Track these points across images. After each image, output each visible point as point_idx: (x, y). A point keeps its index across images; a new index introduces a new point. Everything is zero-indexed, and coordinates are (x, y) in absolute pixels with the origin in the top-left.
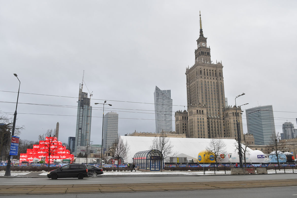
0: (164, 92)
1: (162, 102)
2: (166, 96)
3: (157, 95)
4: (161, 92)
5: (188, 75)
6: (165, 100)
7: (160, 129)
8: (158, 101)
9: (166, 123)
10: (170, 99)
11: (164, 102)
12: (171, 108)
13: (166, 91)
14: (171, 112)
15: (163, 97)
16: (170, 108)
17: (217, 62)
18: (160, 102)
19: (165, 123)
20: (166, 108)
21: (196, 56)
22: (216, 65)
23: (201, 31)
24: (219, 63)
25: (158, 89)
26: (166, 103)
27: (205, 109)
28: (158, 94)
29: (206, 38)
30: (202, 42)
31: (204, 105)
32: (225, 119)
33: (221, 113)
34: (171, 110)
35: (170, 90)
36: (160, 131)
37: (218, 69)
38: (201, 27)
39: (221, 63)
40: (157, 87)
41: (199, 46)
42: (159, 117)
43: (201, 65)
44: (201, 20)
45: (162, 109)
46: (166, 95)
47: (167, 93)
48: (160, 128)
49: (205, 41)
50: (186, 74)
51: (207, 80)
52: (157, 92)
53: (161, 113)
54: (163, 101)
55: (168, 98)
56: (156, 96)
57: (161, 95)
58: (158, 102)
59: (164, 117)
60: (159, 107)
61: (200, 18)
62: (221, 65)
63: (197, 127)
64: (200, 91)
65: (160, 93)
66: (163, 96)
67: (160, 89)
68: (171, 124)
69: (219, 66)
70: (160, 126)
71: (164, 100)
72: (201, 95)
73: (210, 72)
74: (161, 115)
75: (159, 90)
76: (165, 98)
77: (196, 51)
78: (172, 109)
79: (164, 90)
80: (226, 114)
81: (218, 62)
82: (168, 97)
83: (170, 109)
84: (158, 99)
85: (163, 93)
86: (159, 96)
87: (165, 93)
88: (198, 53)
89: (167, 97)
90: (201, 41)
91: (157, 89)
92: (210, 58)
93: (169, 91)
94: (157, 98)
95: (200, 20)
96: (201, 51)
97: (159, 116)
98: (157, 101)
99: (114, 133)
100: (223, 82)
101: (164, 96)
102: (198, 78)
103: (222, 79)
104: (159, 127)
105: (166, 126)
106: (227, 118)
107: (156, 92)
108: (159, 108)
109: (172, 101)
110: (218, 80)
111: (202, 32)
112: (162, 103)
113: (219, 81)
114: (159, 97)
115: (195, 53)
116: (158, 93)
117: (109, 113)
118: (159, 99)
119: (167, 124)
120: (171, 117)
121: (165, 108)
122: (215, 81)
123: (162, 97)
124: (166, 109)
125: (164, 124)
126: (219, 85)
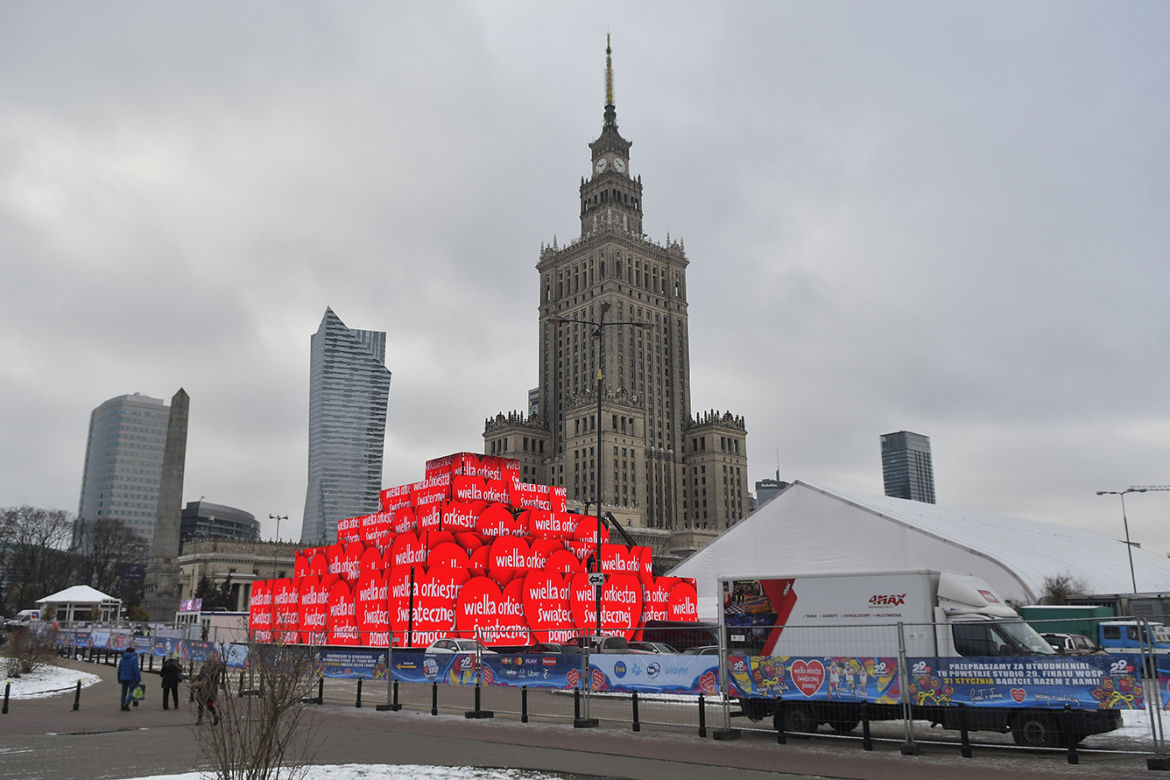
0: (358, 336)
1: (348, 376)
2: (367, 354)
3: (326, 347)
4: (348, 336)
5: (551, 272)
6: (360, 372)
7: (332, 489)
8: (330, 370)
9: (358, 466)
10: (381, 369)
11: (355, 378)
12: (382, 404)
13: (367, 335)
14: (380, 420)
15: (354, 359)
16: (378, 403)
17: (668, 242)
18: (339, 376)
19: (353, 466)
20: (361, 405)
21: (584, 203)
22: (665, 250)
23: (610, 112)
24: (675, 247)
25: (334, 324)
26: (363, 383)
27: (639, 415)
28: (331, 343)
29: (628, 140)
30: (615, 152)
31: (635, 400)
32: (688, 461)
33: (678, 434)
34: (381, 412)
35: (384, 335)
36: (329, 497)
37: (673, 268)
38: (609, 95)
39: (683, 247)
40: (332, 312)
41: (600, 170)
42: (328, 437)
43: (621, 242)
44: (613, 67)
45: (344, 406)
46: (367, 352)
47: (369, 344)
48: (331, 486)
49: (623, 151)
50: (541, 268)
51: (637, 304)
52: (332, 334)
53: (338, 424)
54: (352, 375)
55: (374, 363)
56: (326, 351)
57: (347, 350)
58: (330, 375)
59: (350, 441)
60: (332, 397)
61: (609, 61)
62: (682, 254)
63: (612, 485)
64: (616, 340)
65: (344, 338)
66: (354, 353)
67: (342, 324)
68: (378, 472)
69: (674, 257)
70: (331, 476)
71: (356, 370)
72: (615, 358)
73: (646, 275)
74: (337, 432)
75: (342, 327)
76: (362, 362)
77: (585, 188)
78: (386, 410)
79: (359, 331)
80: (695, 441)
81: (672, 242)
82: (374, 360)
83: (378, 409)
84: (333, 362)
85: (357, 343)
86: (338, 351)
87: (364, 342)
88: (597, 192)
89: (370, 361)
90: (610, 150)
91: (331, 319)
92: (640, 223)
93: (380, 338)
94: (329, 359)
95: (606, 67)
96: (614, 186)
97: (330, 432)
98: (326, 372)
99: (146, 493)
100: (687, 319)
101: (358, 354)
102: (611, 290)
103: (682, 308)
104: (326, 481)
105: (357, 477)
106: (698, 459)
107: (327, 334)
108: (331, 402)
109: (389, 378)
110: (670, 310)
111: (614, 114)
112: (346, 380)
113: (676, 315)
114: (337, 354)
115: (579, 194)
116: (335, 340)
117: (129, 399)
118: (336, 365)
119: (361, 468)
120: (378, 444)
121: (357, 404)
122: (663, 313)
123: (349, 358)
124: (361, 408)
125: (349, 468)
126: (675, 327)
